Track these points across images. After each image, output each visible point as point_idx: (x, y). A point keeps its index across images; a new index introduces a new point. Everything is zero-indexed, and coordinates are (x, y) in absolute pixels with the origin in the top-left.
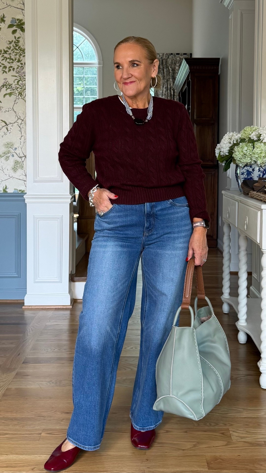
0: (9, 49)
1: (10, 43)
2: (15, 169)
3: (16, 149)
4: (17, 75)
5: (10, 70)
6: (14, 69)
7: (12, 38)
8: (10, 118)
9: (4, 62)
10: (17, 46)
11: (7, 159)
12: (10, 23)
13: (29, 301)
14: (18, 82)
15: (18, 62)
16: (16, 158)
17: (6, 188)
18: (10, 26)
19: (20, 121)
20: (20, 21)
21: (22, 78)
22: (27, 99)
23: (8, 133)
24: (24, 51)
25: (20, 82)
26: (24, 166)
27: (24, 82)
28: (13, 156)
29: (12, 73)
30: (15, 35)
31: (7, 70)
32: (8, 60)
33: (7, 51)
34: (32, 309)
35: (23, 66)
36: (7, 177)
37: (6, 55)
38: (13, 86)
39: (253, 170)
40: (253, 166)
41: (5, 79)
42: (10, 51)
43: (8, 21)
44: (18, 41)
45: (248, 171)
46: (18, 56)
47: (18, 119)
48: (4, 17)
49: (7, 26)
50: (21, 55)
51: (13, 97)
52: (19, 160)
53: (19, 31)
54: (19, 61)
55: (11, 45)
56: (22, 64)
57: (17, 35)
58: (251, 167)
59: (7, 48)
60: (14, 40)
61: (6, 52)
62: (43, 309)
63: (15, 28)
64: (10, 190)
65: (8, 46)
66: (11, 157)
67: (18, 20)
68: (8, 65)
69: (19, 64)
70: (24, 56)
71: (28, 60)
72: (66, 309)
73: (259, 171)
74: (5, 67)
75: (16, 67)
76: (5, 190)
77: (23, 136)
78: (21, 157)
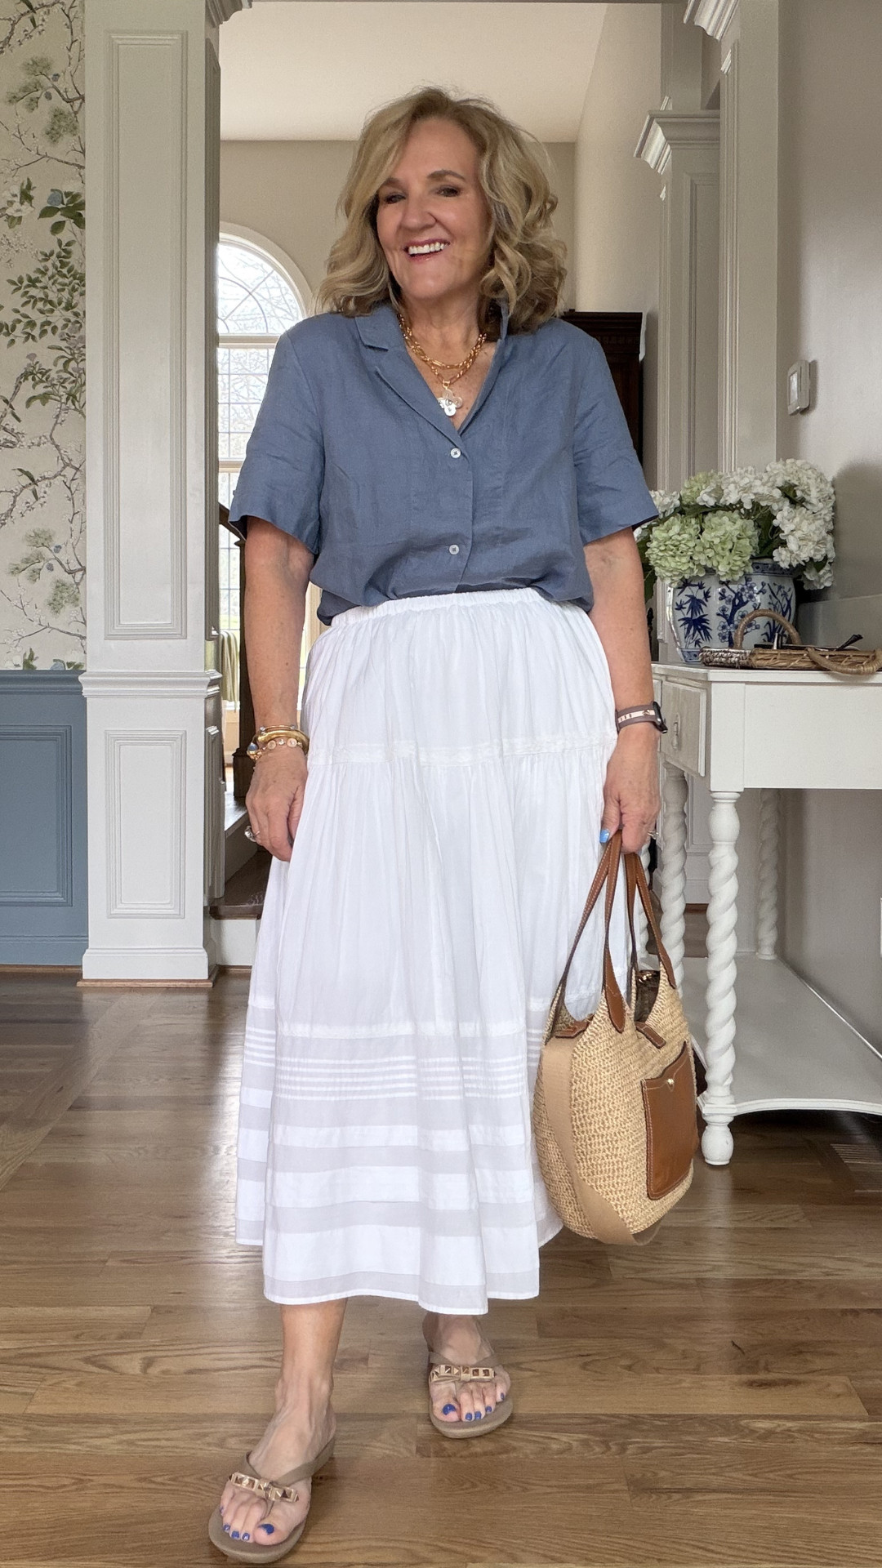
0: (44, 273)
1: (47, 257)
2: (55, 605)
3: (58, 548)
4: (63, 344)
5: (44, 332)
6: (54, 329)
7: (50, 243)
8: (43, 462)
9: (28, 310)
10: (63, 265)
11: (35, 575)
12: (44, 204)
13: (93, 967)
14: (66, 364)
15: (67, 309)
16: (59, 573)
17: (32, 657)
18: (47, 212)
19: (69, 472)
20: (73, 197)
21: (75, 353)
22: (88, 410)
23: (37, 505)
24: (82, 279)
25: (73, 364)
26: (81, 596)
27: (81, 365)
28: (50, 568)
29: (51, 339)
30: (59, 236)
31: (36, 332)
32: (40, 305)
33: (38, 280)
34: (102, 989)
35: (78, 321)
36: (35, 627)
37: (33, 292)
38: (53, 375)
39: (707, 595)
40: (707, 584)
41: (31, 356)
42: (45, 280)
43: (41, 199)
44: (68, 253)
45: (693, 598)
46: (66, 294)
47: (66, 465)
48: (29, 187)
49: (37, 213)
50: (74, 290)
51: (52, 406)
52: (68, 579)
53: (70, 224)
54: (69, 307)
55: (49, 264)
56: (76, 314)
57: (65, 235)
58: (701, 587)
59: (38, 271)
60: (57, 250)
61: (33, 282)
62: (131, 989)
63: (58, 217)
64: (42, 664)
65: (41, 266)
66: (45, 571)
67: (67, 194)
68: (39, 319)
69: (69, 315)
70: (83, 294)
71: (93, 304)
72: (197, 990)
73: (723, 596)
74: (32, 324)
75: (60, 324)
76: (28, 663)
77: (77, 515)
78: (71, 572)
